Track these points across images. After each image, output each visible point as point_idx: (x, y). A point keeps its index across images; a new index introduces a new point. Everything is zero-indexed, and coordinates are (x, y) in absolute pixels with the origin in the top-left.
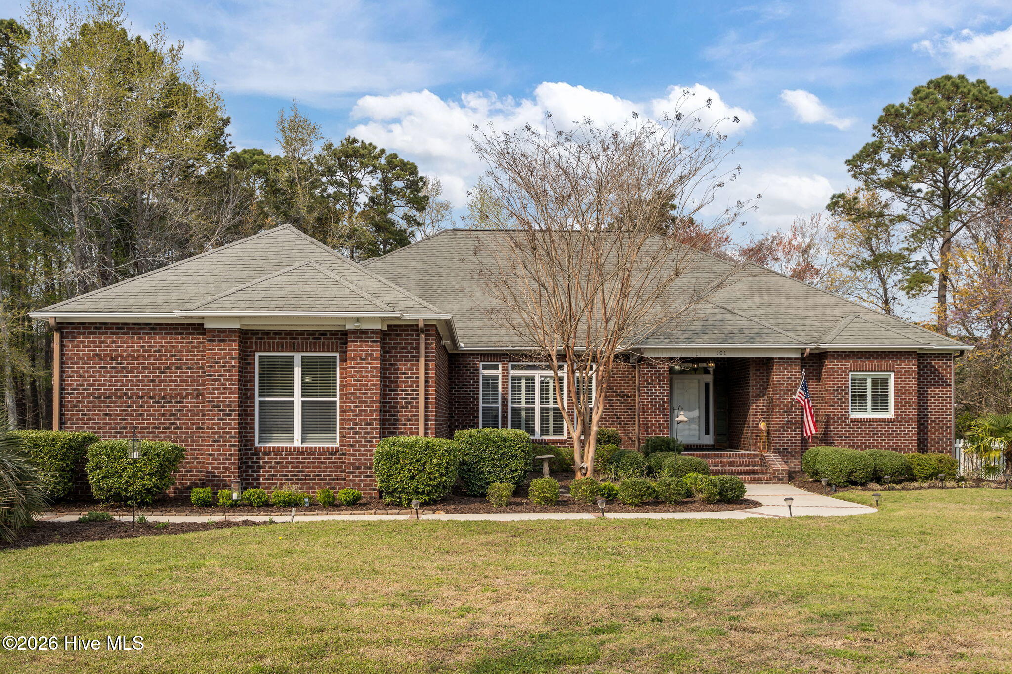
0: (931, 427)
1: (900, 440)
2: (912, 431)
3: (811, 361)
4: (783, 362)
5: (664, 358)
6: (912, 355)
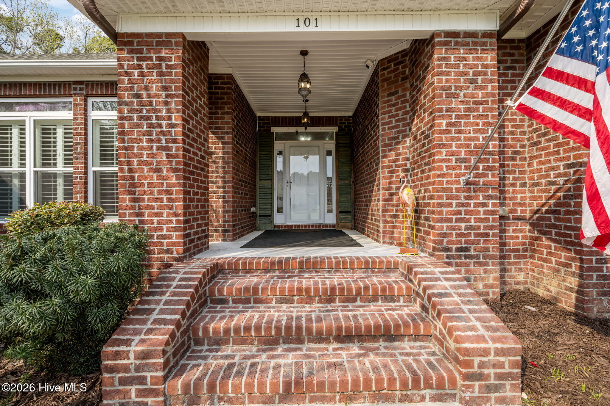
3: (509, 59)
4: (457, 44)
5: (168, 35)
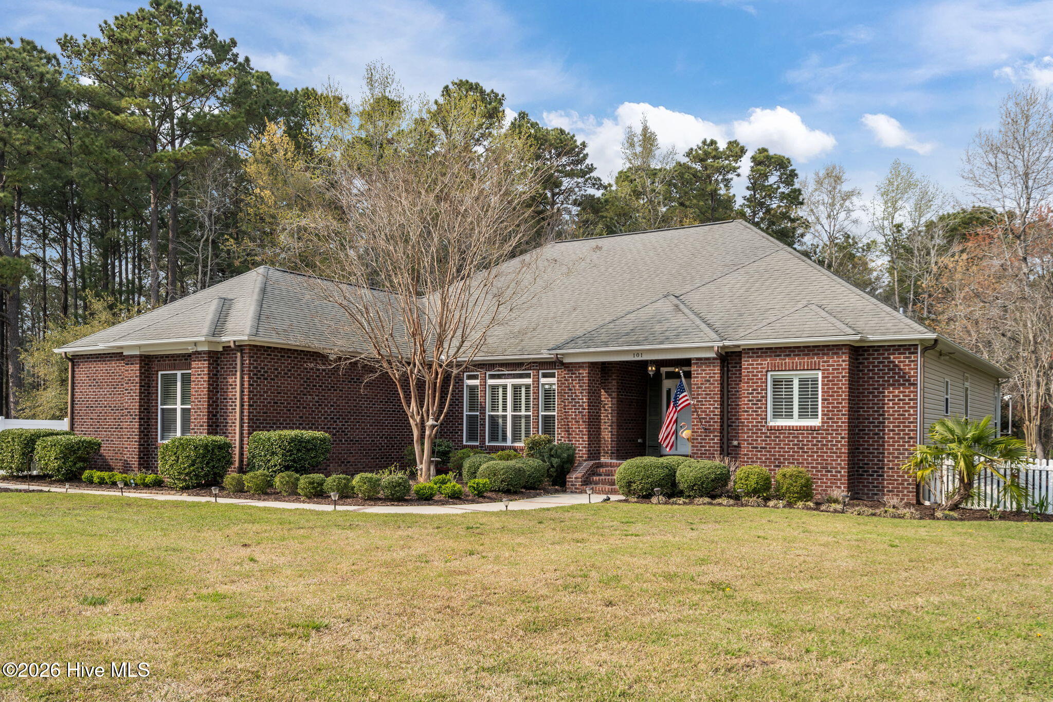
0: (888, 438)
1: (827, 453)
2: (841, 442)
4: (701, 362)
5: (583, 363)
6: (842, 349)
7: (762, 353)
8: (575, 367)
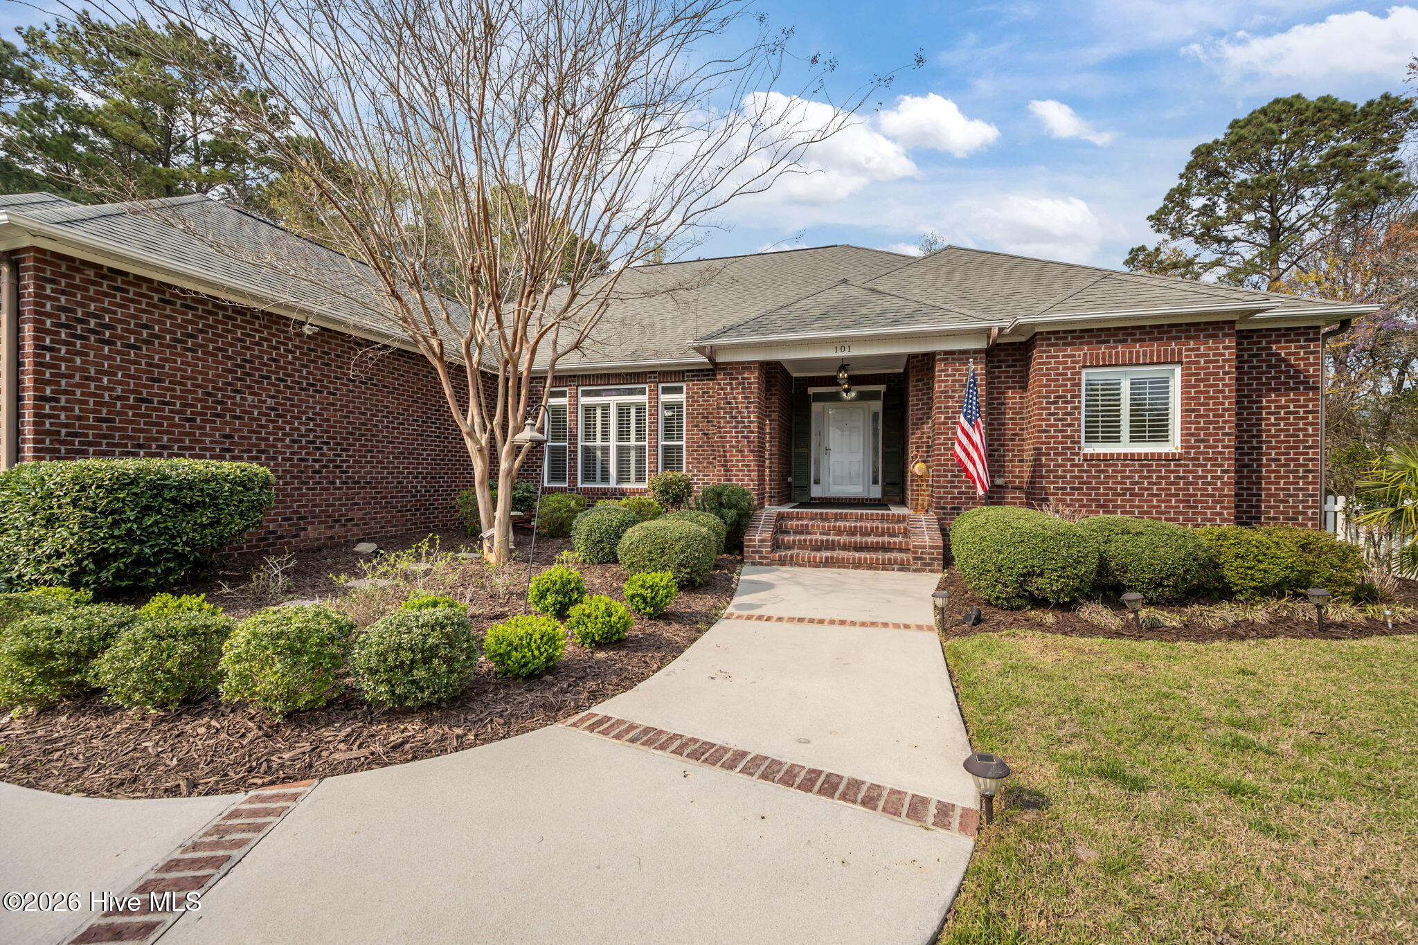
0: (1268, 472)
1: (1195, 495)
2: (1222, 478)
3: (1010, 358)
4: (953, 359)
5: (750, 362)
6: (1223, 329)
7: (1073, 338)
8: (738, 369)
